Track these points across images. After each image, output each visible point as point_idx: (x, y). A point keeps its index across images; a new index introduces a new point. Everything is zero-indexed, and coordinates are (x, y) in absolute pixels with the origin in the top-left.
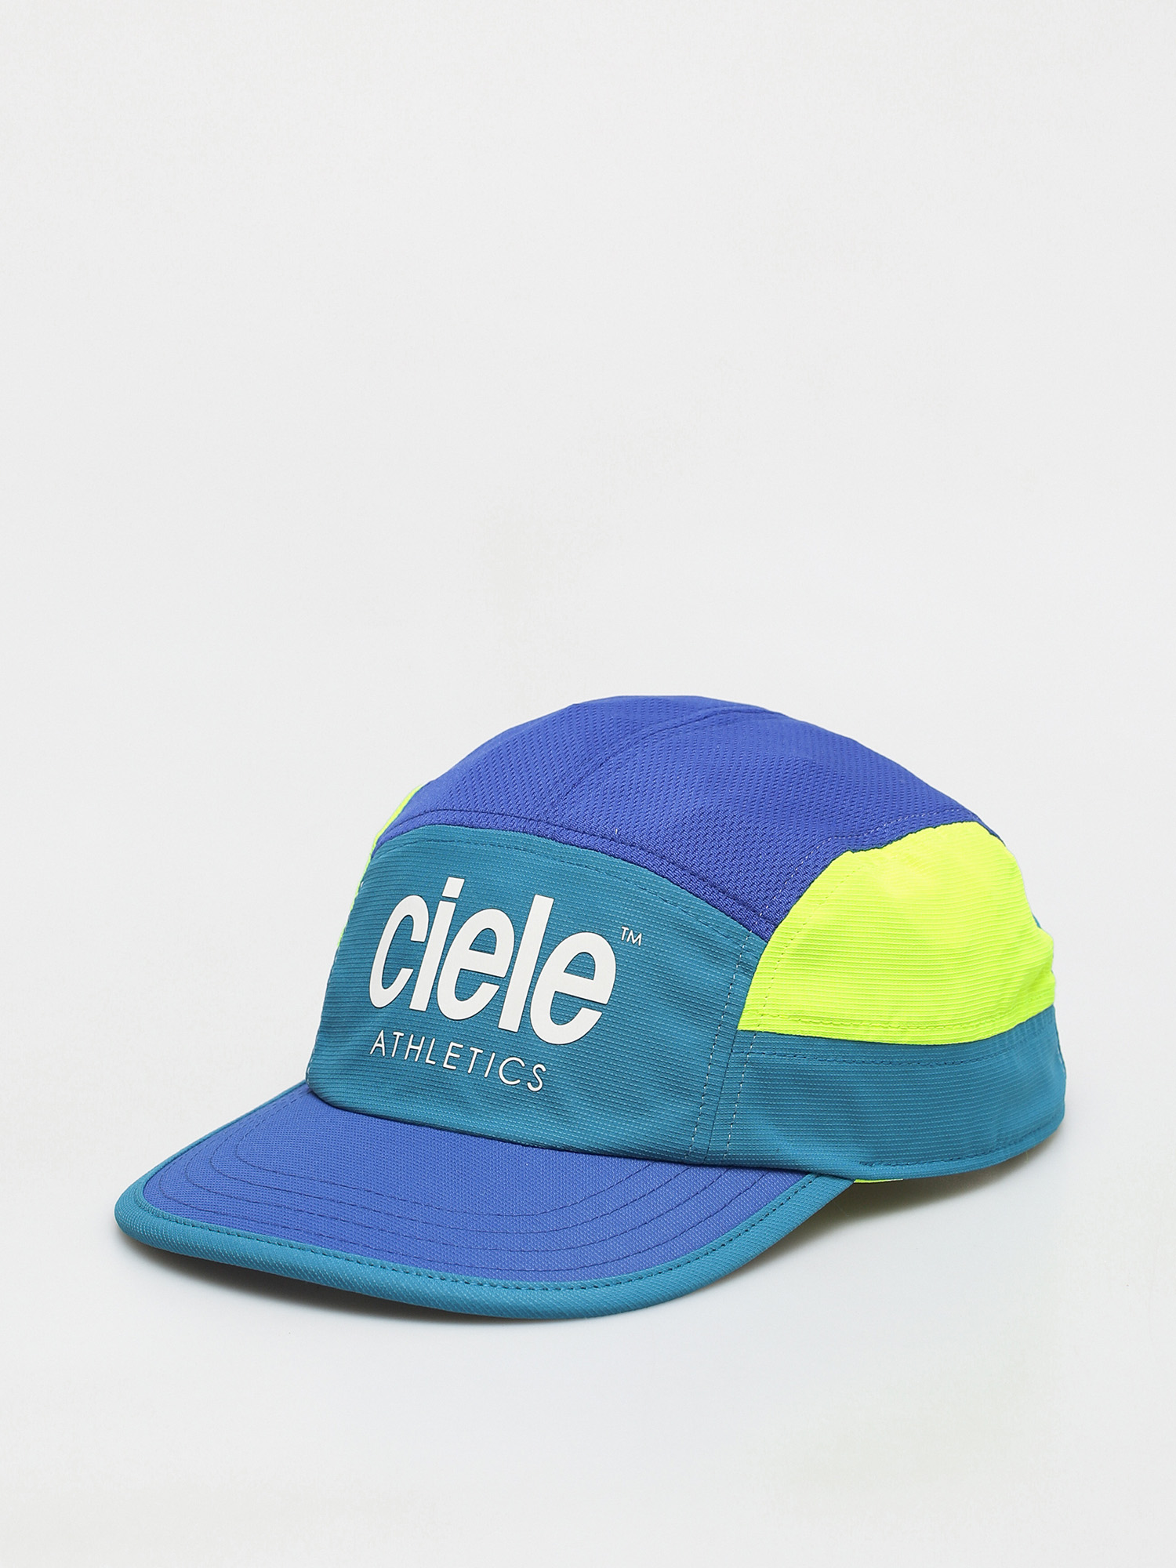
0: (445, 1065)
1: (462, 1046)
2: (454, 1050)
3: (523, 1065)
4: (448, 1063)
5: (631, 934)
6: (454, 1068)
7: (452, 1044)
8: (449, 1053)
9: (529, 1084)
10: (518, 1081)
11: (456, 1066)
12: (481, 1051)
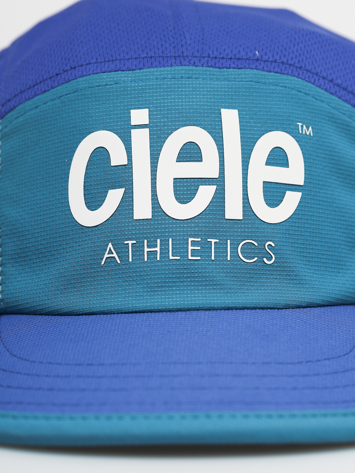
0: (190, 258)
1: (200, 240)
2: (194, 243)
3: (257, 245)
4: (192, 256)
5: (305, 127)
6: (199, 258)
7: (190, 240)
8: (190, 248)
9: (265, 259)
10: (256, 259)
11: (200, 256)
12: (217, 241)
